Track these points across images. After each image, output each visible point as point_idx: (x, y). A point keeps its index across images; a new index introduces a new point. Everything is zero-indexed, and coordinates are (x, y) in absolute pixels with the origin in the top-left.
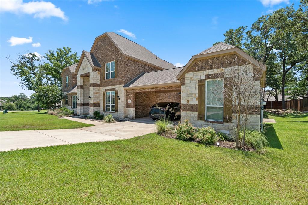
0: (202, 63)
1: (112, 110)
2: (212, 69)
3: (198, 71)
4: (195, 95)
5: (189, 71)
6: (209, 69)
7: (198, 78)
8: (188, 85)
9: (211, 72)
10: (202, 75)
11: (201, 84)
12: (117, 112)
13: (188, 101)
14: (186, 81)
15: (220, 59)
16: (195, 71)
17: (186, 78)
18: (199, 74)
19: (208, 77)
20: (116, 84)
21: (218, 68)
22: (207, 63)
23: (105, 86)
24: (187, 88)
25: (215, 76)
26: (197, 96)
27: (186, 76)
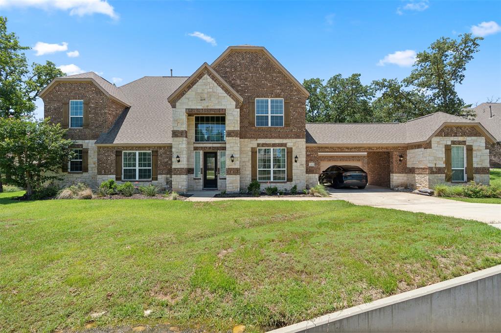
0: (448, 129)
1: (275, 178)
2: (456, 136)
3: (445, 136)
4: (442, 158)
5: (436, 136)
6: (454, 136)
7: (445, 143)
8: (435, 148)
9: (456, 139)
10: (448, 141)
11: (448, 149)
12: (292, 181)
13: (436, 164)
14: (432, 144)
15: (463, 128)
16: (442, 136)
17: (432, 142)
18: (446, 139)
19: (453, 142)
20: (286, 137)
21: (462, 136)
22: (452, 130)
23: (256, 138)
24: (434, 151)
25: (460, 143)
26: (444, 159)
27: (432, 140)
